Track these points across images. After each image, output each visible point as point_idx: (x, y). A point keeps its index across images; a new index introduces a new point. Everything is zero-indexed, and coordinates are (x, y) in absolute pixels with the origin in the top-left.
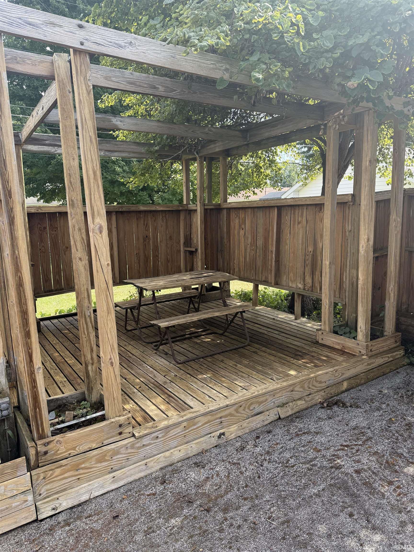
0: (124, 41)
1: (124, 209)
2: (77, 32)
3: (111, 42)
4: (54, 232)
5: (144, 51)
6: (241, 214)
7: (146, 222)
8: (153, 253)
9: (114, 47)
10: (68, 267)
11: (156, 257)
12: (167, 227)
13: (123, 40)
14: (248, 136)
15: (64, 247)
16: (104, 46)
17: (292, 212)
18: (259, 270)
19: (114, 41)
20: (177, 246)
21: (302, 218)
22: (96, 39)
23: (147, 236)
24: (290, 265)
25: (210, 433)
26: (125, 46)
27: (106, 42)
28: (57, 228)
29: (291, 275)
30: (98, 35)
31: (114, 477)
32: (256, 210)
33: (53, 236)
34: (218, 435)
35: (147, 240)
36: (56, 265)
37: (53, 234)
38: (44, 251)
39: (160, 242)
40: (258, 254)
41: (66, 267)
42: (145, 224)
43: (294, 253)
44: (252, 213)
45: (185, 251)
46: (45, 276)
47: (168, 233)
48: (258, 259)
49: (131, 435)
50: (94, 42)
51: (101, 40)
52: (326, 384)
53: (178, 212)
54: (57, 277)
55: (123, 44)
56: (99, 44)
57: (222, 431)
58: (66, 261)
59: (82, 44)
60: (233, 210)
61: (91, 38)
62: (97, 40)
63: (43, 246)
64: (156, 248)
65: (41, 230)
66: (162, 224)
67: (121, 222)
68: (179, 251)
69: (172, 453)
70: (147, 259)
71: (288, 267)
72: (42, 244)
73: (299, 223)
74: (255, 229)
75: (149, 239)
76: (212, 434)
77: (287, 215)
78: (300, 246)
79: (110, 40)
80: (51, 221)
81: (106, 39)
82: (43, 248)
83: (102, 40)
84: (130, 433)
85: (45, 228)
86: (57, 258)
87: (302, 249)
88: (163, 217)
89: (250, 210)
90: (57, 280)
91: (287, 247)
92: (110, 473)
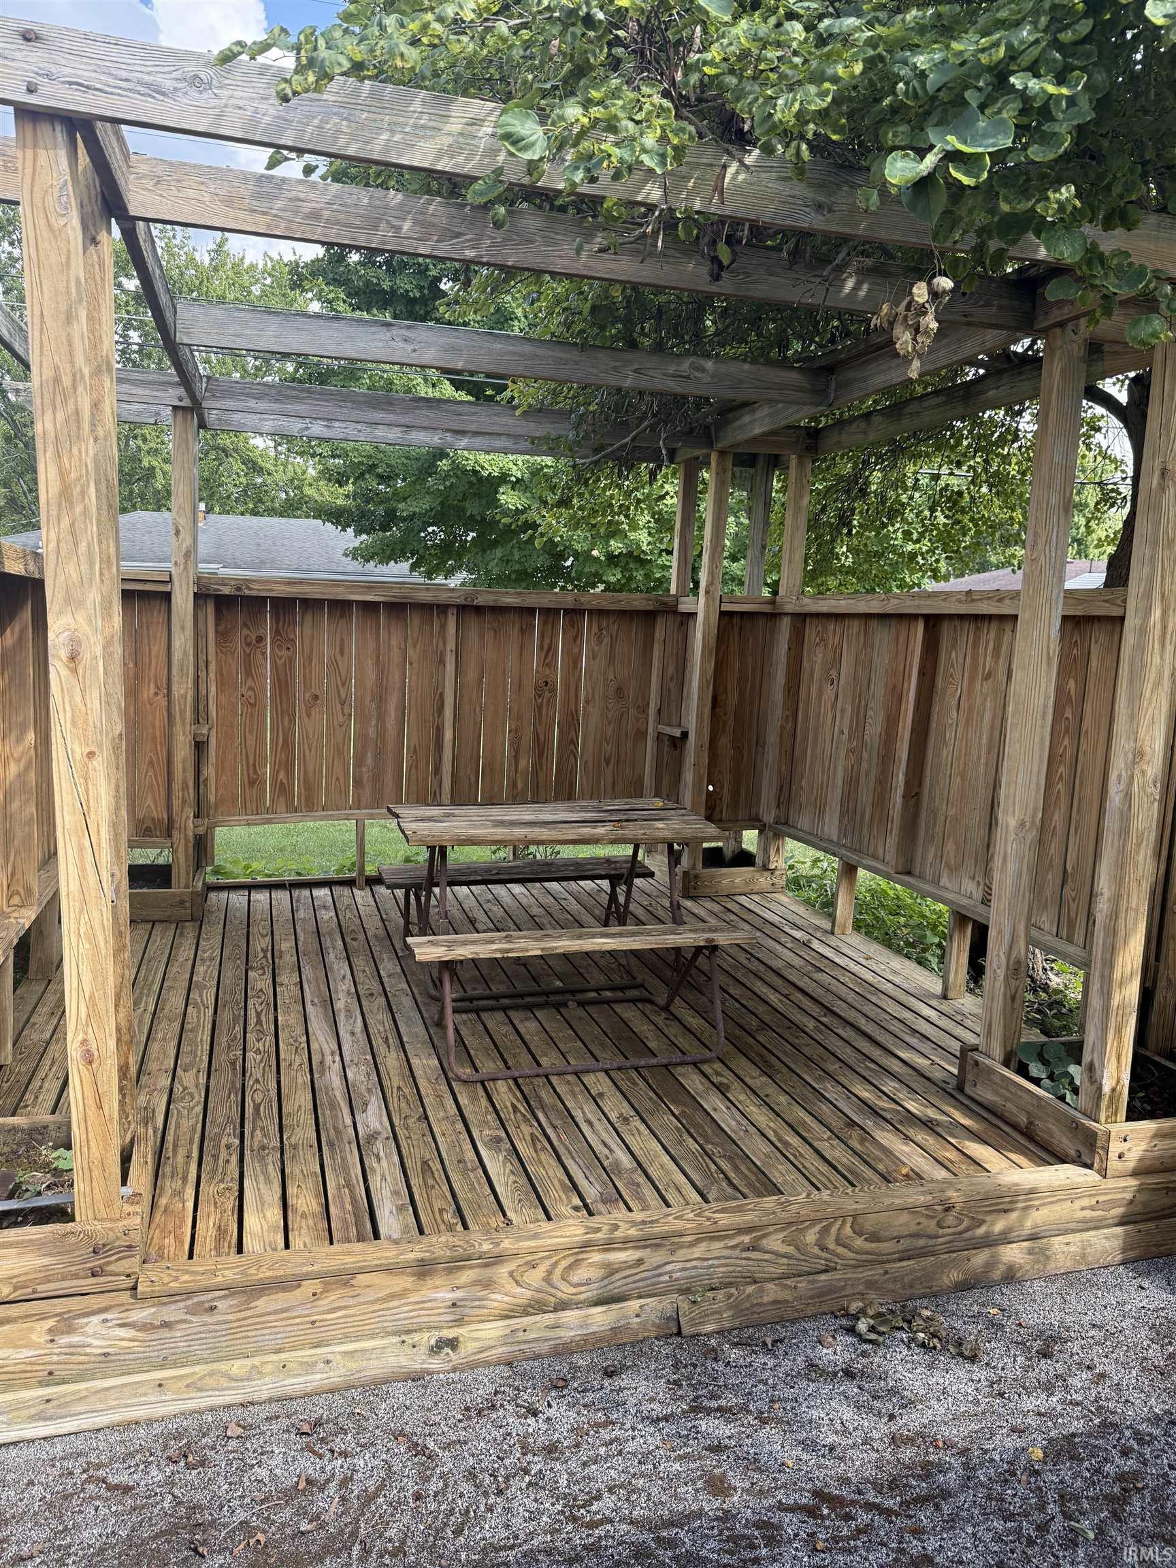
0: (173, 76)
1: (480, 599)
2: (18, 55)
3: (127, 80)
4: (284, 652)
5: (241, 103)
6: (831, 633)
7: (547, 641)
8: (560, 732)
9: (139, 93)
10: (313, 750)
11: (568, 743)
12: (612, 658)
13: (170, 73)
14: (833, 386)
15: (308, 695)
16: (105, 92)
17: (971, 637)
18: (863, 816)
19: (140, 75)
20: (637, 720)
21: (997, 663)
22: (80, 72)
23: (547, 683)
24: (952, 812)
25: (409, 1332)
26: (175, 89)
27: (111, 81)
28: (293, 641)
29: (950, 846)
30: (85, 60)
31: (48, 1401)
32: (874, 623)
33: (280, 662)
34: (433, 1342)
35: (547, 695)
36: (281, 741)
37: (280, 658)
38: (252, 701)
39: (587, 702)
40: (864, 765)
41: (307, 751)
42: (546, 647)
43: (963, 775)
44: (862, 635)
45: (659, 736)
46: (248, 770)
47: (611, 677)
48: (863, 779)
49: (129, 1283)
50: (71, 83)
51: (93, 75)
52: (900, 1247)
53: (649, 616)
54: (282, 776)
55: (168, 84)
56: (87, 87)
57: (449, 1334)
58: (311, 733)
59: (31, 90)
60: (815, 621)
61: (64, 69)
62: (79, 77)
63: (250, 688)
64: (570, 721)
65: (248, 645)
66: (596, 648)
67: (473, 636)
68: (641, 735)
69: (254, 1367)
70: (541, 748)
71: (943, 818)
72: (250, 682)
73: (987, 677)
74: (865, 684)
75: (553, 691)
76: (413, 1335)
77: (954, 647)
78: (983, 753)
79: (124, 74)
80: (277, 623)
81: (113, 71)
82: (250, 693)
83: (98, 76)
84: (128, 1276)
85: (260, 639)
86: (286, 724)
87: (986, 764)
88: (600, 629)
89: (856, 623)
90: (281, 781)
91: (945, 752)
92: (41, 1384)
